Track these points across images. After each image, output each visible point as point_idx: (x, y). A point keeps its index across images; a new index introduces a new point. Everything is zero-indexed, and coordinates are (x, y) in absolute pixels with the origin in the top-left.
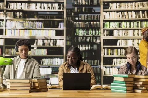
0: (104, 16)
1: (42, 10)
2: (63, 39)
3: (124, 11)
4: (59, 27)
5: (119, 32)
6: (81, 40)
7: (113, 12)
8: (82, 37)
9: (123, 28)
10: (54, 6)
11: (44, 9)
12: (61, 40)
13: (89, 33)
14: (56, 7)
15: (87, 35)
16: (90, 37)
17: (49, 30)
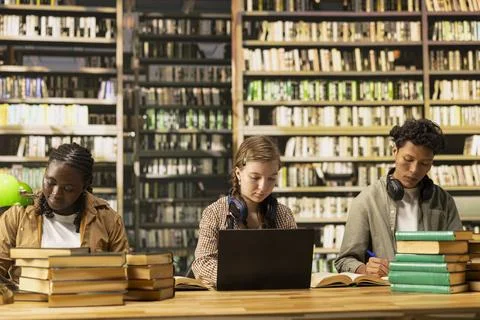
0: (247, 62)
1: (44, 37)
2: (113, 136)
3: (307, 48)
4: (101, 94)
5: (293, 112)
6: (162, 145)
7: (273, 50)
8: (165, 137)
9: (305, 100)
10: (82, 25)
11: (51, 34)
12: (108, 139)
13: (187, 124)
14: (89, 30)
15: (183, 130)
16: (191, 134)
17: (67, 105)
